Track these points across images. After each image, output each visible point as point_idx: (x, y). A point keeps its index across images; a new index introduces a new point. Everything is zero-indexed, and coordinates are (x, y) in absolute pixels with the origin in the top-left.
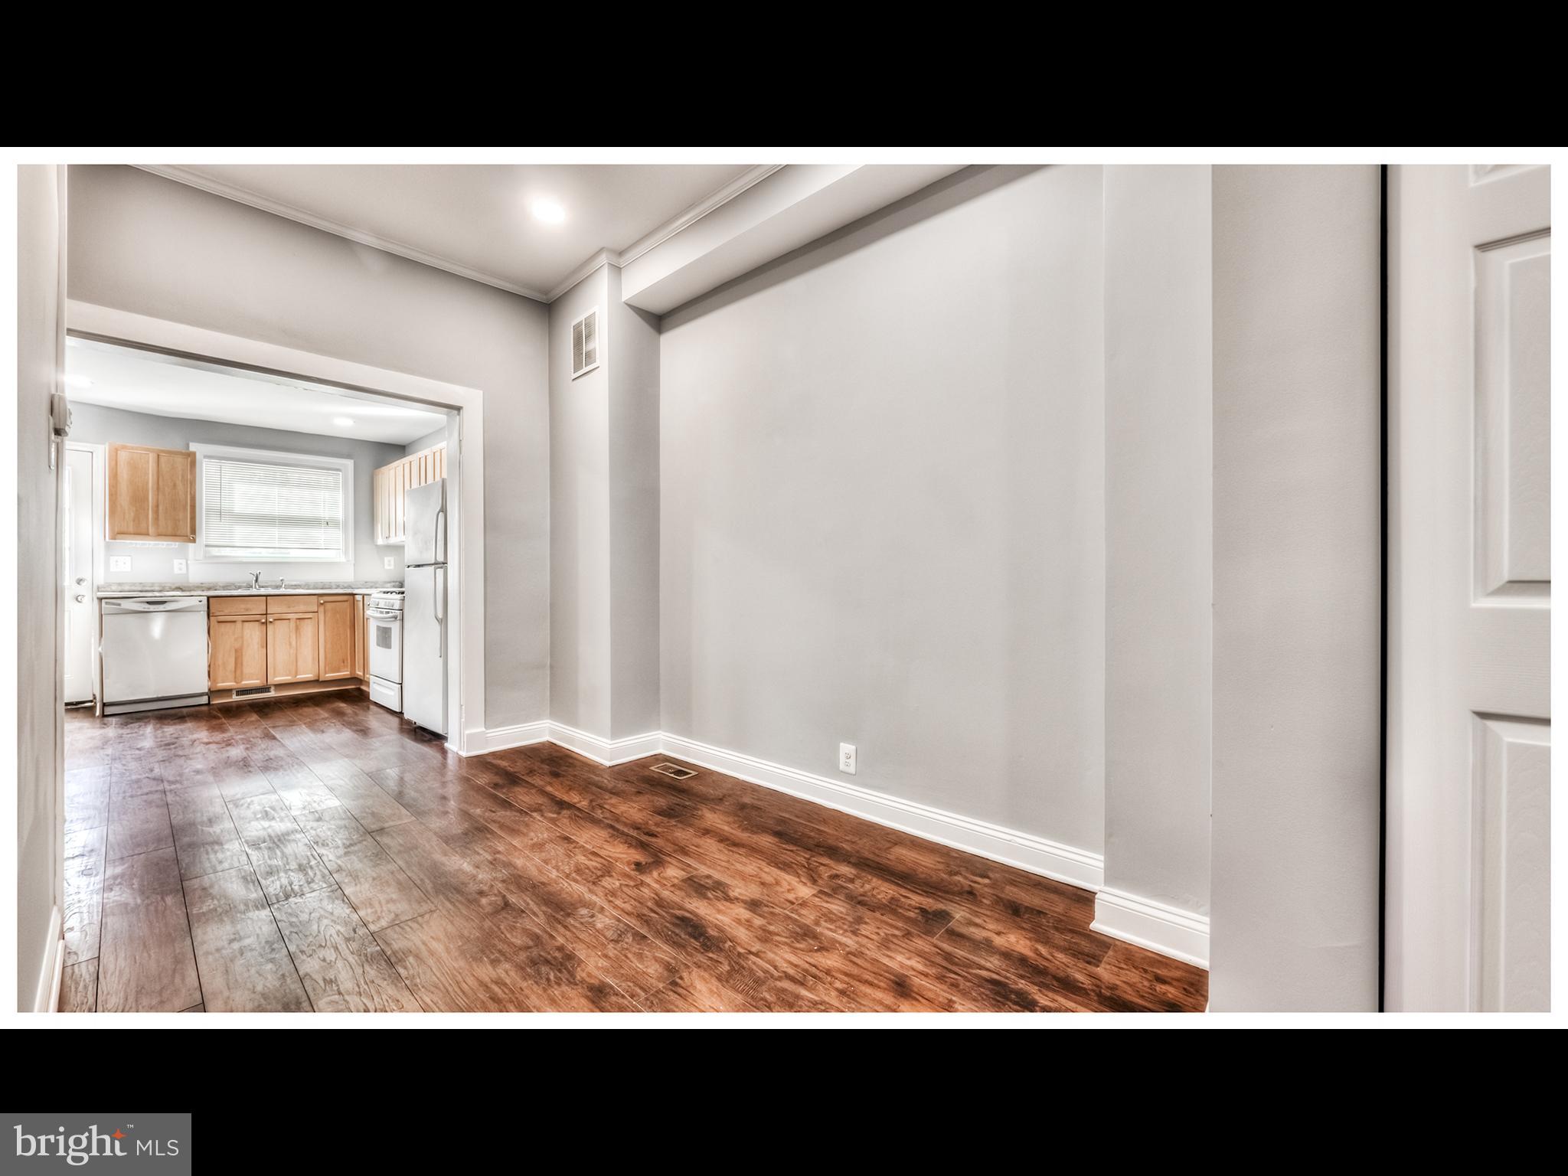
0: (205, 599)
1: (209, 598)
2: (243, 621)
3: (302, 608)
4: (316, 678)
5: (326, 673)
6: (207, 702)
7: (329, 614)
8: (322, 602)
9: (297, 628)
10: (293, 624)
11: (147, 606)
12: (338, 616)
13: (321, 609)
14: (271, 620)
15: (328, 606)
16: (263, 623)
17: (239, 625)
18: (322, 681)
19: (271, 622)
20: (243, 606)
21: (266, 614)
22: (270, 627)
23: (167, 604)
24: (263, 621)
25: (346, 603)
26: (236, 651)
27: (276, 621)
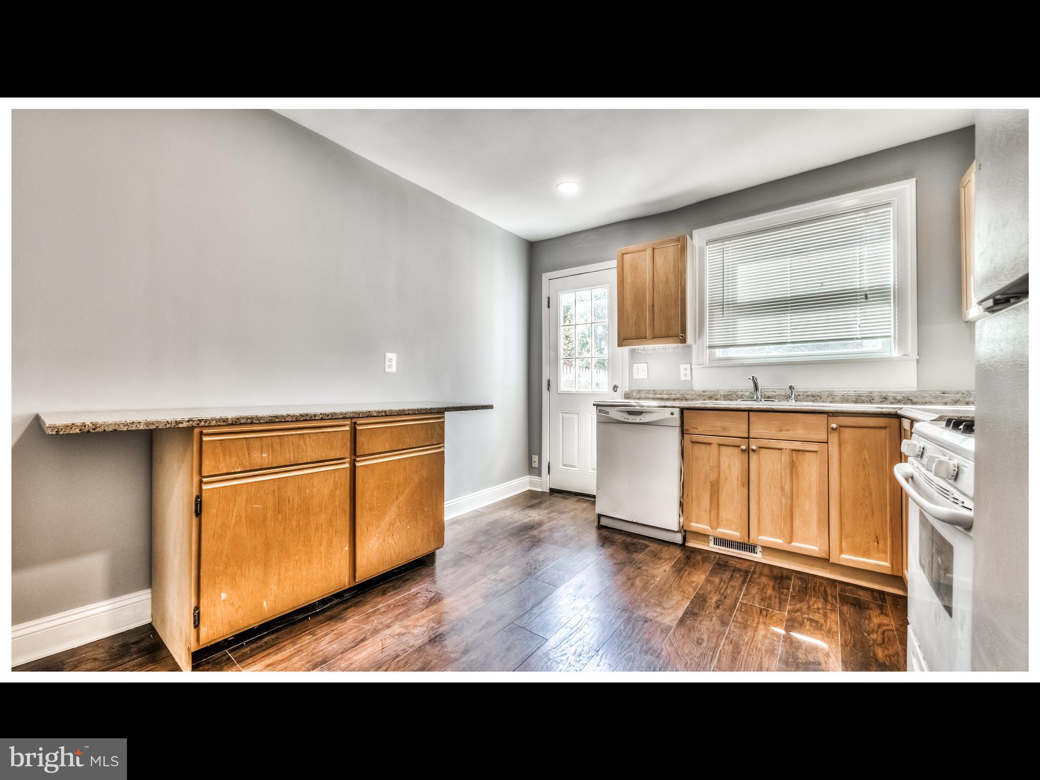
0: (677, 412)
1: (682, 410)
2: (720, 445)
3: (801, 433)
4: (824, 555)
5: (841, 552)
6: (681, 543)
7: (848, 449)
8: (834, 426)
9: (793, 465)
10: (785, 458)
11: (627, 416)
12: (866, 454)
13: (834, 438)
14: (754, 447)
15: (848, 434)
16: (743, 451)
17: (714, 448)
18: (833, 564)
19: (753, 450)
20: (719, 424)
21: (748, 438)
22: (753, 457)
23: (643, 415)
24: (744, 447)
25: (883, 431)
26: (712, 485)
27: (762, 451)
